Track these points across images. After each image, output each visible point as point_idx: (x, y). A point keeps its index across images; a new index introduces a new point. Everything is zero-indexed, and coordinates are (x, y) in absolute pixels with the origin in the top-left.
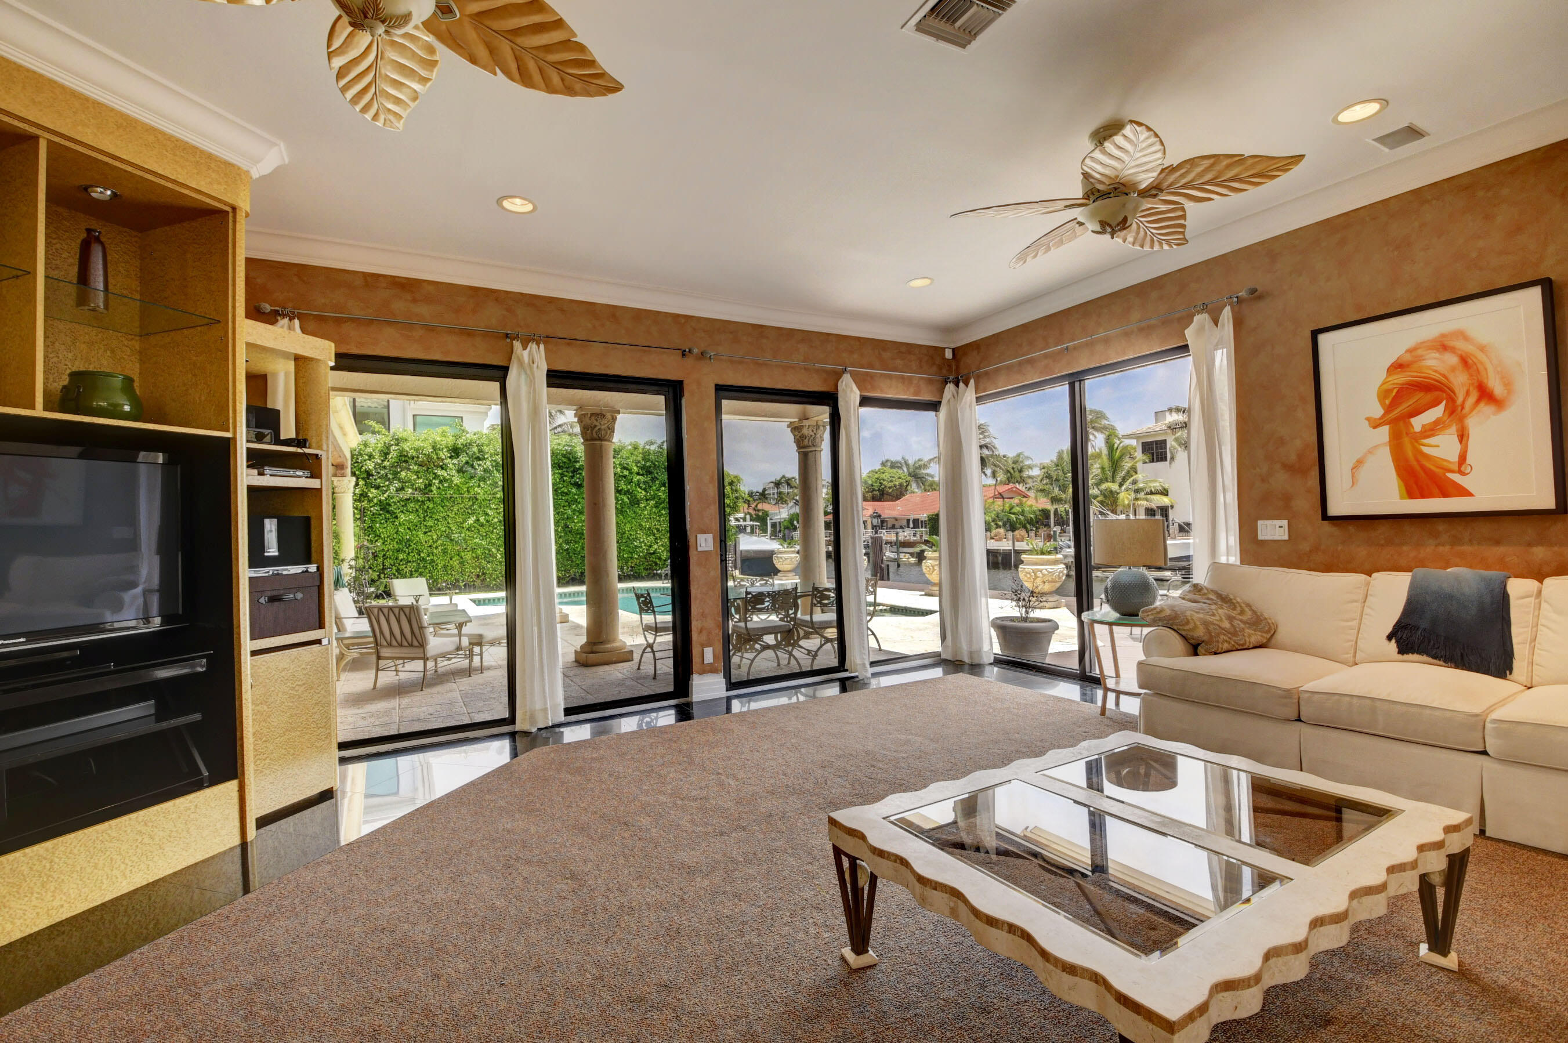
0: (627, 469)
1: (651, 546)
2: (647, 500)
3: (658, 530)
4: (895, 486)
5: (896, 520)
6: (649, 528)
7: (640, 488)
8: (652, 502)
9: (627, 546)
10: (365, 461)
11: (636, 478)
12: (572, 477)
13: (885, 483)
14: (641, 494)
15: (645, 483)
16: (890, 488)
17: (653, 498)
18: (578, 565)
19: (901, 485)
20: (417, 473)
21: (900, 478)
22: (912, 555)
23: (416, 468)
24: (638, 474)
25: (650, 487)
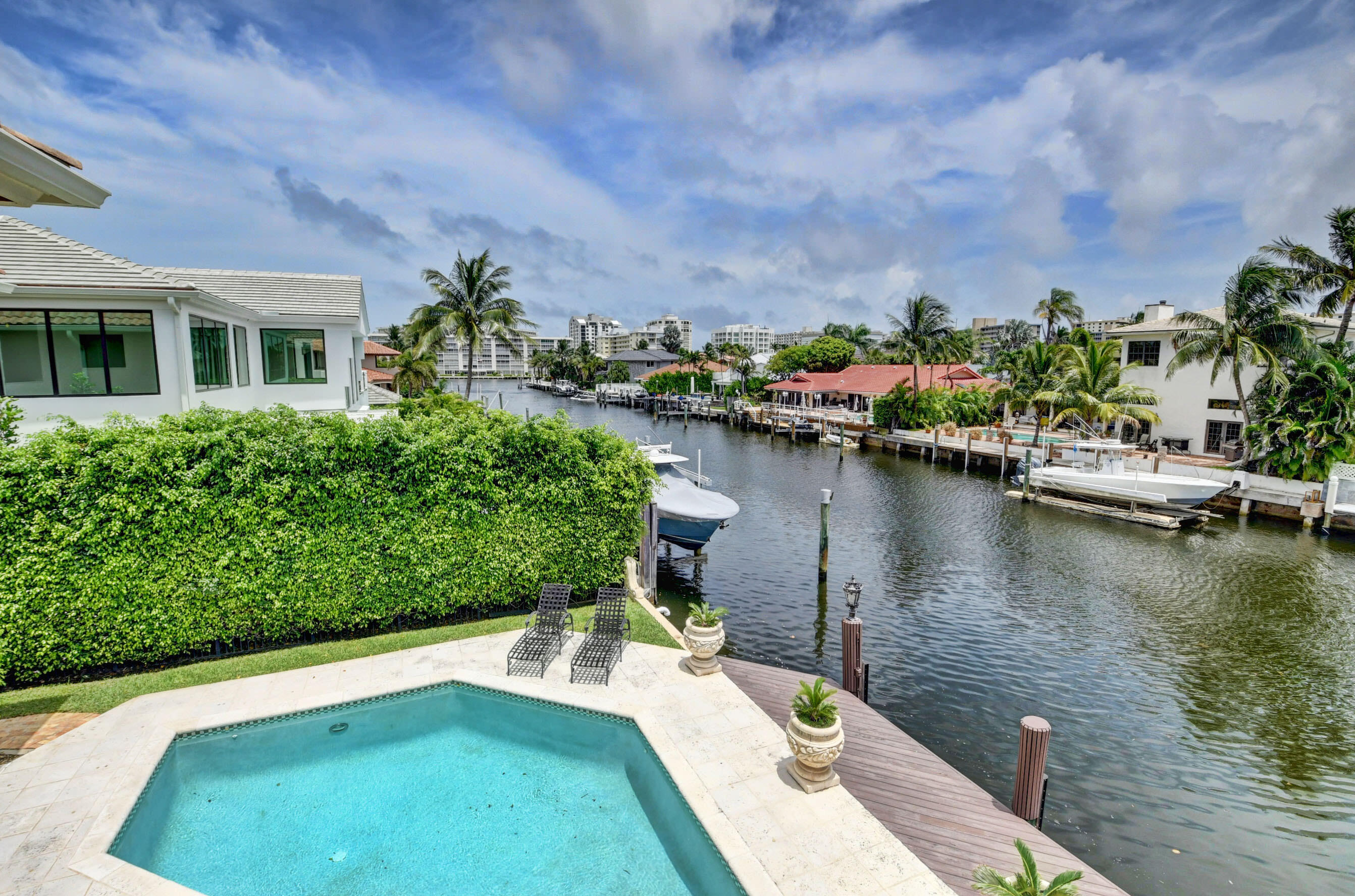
0: (476, 462)
1: (515, 566)
2: (509, 502)
3: (526, 543)
4: (839, 357)
5: (838, 394)
6: (514, 540)
7: (499, 486)
8: (518, 506)
9: (481, 568)
10: (40, 481)
11: (491, 474)
12: (391, 479)
13: (829, 353)
14: (499, 494)
15: (506, 478)
16: (833, 359)
17: (518, 499)
18: (406, 601)
19: (845, 355)
20: (128, 495)
21: (844, 348)
22: (853, 439)
23: (124, 489)
24: (495, 467)
25: (514, 483)
